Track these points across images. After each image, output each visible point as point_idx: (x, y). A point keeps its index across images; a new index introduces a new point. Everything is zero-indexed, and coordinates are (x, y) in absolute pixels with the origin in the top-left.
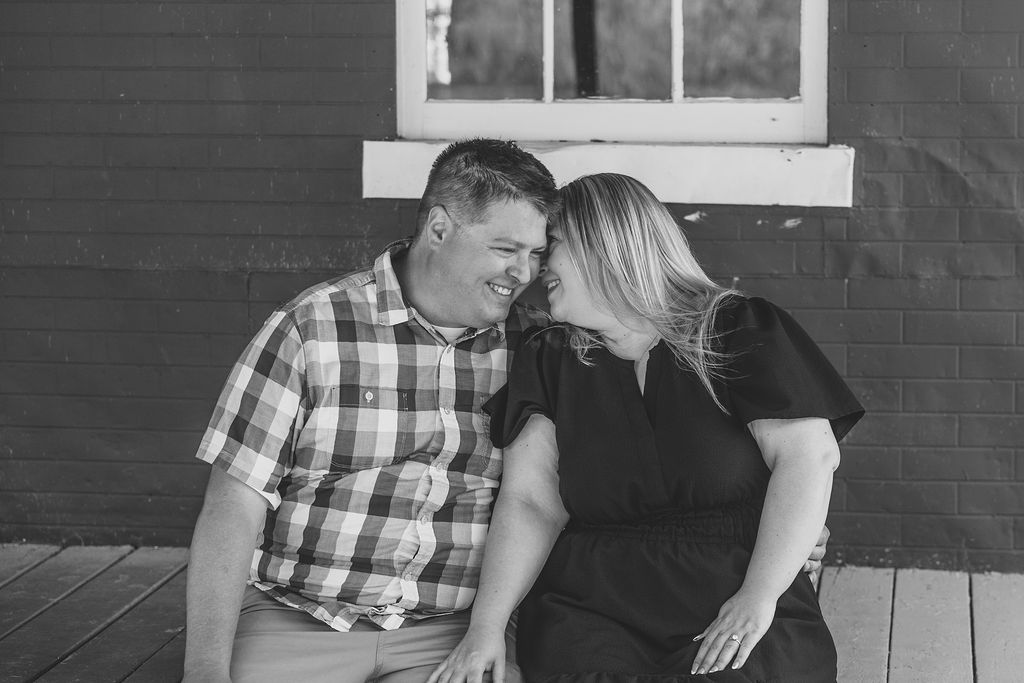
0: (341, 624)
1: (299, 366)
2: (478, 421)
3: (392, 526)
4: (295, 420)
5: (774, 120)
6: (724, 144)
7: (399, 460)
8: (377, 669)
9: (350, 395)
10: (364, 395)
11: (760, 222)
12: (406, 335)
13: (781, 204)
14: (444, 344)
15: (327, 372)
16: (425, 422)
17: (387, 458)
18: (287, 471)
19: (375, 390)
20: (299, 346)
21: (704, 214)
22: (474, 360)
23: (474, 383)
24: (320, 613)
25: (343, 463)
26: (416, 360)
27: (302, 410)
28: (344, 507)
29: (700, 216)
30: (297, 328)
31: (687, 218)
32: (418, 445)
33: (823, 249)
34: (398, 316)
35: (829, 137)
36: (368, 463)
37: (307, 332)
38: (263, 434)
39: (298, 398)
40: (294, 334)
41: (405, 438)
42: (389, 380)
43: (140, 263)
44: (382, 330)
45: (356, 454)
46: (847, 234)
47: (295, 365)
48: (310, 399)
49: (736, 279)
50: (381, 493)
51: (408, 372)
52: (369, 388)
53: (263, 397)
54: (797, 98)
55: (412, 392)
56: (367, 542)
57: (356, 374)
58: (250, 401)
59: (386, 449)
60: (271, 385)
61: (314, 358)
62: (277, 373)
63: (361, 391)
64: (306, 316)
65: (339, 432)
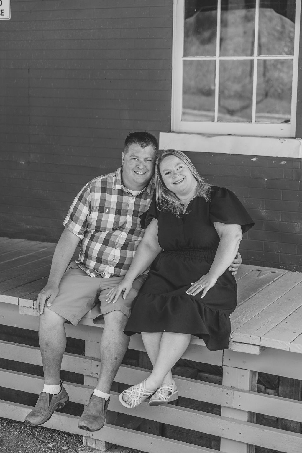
0: (92, 275)
1: (89, 200)
2: (139, 220)
3: (108, 249)
4: (87, 215)
5: (282, 129)
6: (266, 137)
7: (114, 229)
8: (100, 288)
9: (101, 209)
10: (105, 210)
11: (274, 162)
12: (121, 193)
13: (279, 156)
14: (132, 196)
15: (96, 202)
16: (122, 219)
17: (110, 229)
18: (85, 229)
19: (109, 208)
20: (89, 194)
21: (257, 159)
22: (142, 202)
23: (139, 209)
24: (88, 271)
25: (98, 229)
26: (123, 200)
27: (89, 212)
28: (96, 241)
29: (256, 159)
30: (90, 188)
31: (252, 159)
32: (120, 226)
33: (293, 171)
34: (119, 187)
35: (296, 135)
36: (105, 229)
37: (93, 190)
38: (78, 218)
39: (88, 209)
40: (89, 190)
41: (116, 223)
42: (114, 206)
43: (100, 166)
44: (114, 191)
45: (101, 226)
46: (300, 167)
47: (88, 199)
48: (91, 209)
49: (266, 179)
50: (107, 238)
51: (119, 203)
52: (107, 208)
53: (79, 208)
54: (289, 123)
55: (120, 210)
56: (101, 253)
57: (104, 203)
58: (76, 208)
59: (110, 226)
60: (81, 204)
61: (93, 198)
62: (83, 201)
63: (105, 208)
64: (93, 185)
65: (97, 219)
